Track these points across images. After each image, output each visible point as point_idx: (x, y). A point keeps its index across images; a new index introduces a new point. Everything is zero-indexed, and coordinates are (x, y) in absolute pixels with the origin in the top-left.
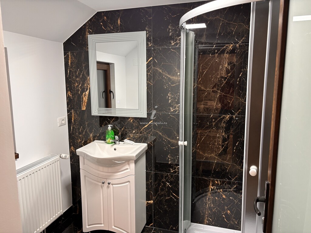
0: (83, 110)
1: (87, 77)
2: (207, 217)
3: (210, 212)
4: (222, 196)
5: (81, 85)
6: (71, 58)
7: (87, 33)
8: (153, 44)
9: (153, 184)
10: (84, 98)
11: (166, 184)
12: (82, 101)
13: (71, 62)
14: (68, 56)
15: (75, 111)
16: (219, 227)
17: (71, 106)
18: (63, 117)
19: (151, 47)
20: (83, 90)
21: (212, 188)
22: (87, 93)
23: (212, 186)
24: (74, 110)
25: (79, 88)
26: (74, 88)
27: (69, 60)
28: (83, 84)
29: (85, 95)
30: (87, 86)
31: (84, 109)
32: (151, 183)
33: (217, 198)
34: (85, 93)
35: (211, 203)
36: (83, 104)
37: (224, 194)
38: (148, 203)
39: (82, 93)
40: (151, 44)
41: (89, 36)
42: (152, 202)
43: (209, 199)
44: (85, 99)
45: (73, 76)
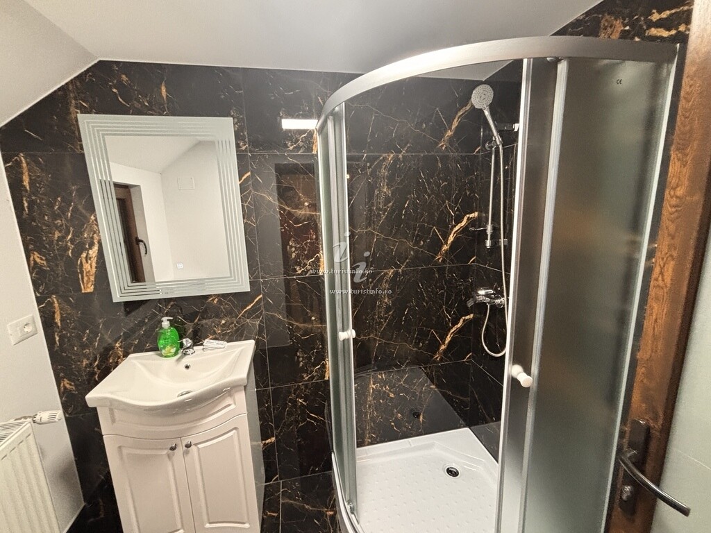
0: (85, 293)
1: (88, 215)
2: (369, 433)
3: (372, 424)
4: (388, 395)
5: (73, 236)
6: (29, 170)
7: (72, 109)
8: (249, 146)
9: (272, 409)
10: (87, 267)
11: (296, 402)
12: (82, 272)
13: (30, 179)
14: (18, 163)
15: (64, 298)
16: (386, 442)
17: (47, 287)
18: (26, 318)
19: (246, 150)
20: (80, 248)
21: (374, 387)
22: (93, 252)
23: (374, 384)
24: (59, 297)
25: (67, 242)
26: (51, 243)
27: (22, 173)
28: (78, 233)
29: (86, 258)
30: (92, 238)
31: (90, 289)
32: (268, 408)
33: (381, 401)
34: (88, 253)
35: (373, 411)
36: (86, 279)
37: (391, 392)
38: (265, 444)
39: (77, 254)
40: (244, 145)
41: (80, 116)
42: (273, 439)
43: (370, 406)
44: (90, 267)
45: (42, 215)
